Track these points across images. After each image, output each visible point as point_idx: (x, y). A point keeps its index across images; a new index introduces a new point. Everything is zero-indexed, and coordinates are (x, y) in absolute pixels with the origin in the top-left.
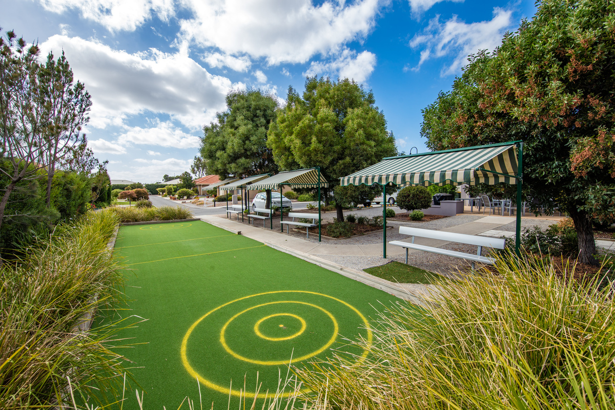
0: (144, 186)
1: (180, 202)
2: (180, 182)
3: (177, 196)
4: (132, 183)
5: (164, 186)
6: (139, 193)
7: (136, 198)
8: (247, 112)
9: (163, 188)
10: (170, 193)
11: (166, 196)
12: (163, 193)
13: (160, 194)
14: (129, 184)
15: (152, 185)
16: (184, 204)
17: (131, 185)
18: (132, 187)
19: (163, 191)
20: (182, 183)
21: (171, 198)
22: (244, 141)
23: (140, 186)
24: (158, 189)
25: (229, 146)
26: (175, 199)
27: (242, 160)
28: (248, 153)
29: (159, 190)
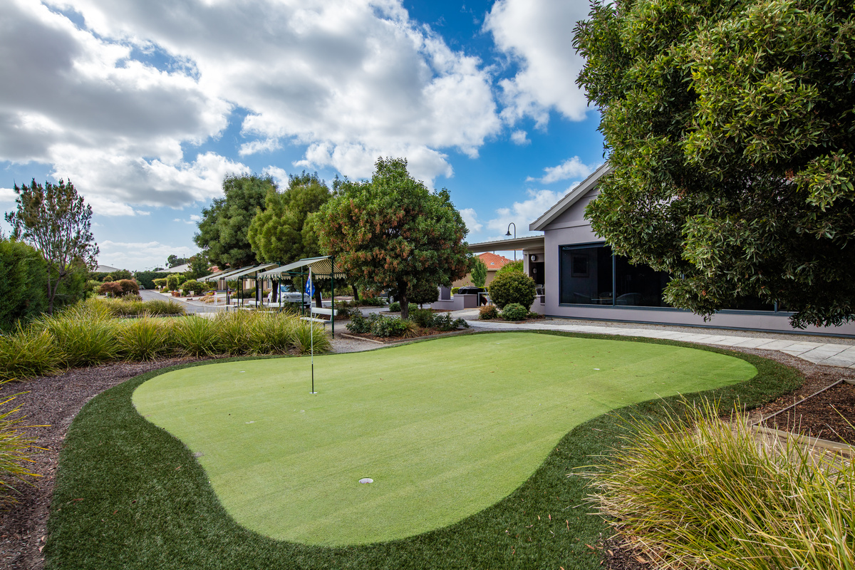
0: (133, 274)
1: (184, 299)
2: (188, 269)
3: (181, 291)
4: (115, 271)
5: (165, 275)
6: (125, 286)
7: (121, 292)
8: (240, 201)
9: (164, 279)
10: (173, 286)
11: (167, 291)
12: (162, 287)
13: (158, 289)
14: (110, 271)
15: (147, 273)
16: (190, 302)
17: (113, 273)
18: (114, 277)
19: (163, 284)
20: (192, 271)
21: (173, 294)
22: (236, 232)
23: (126, 275)
24: (154, 281)
25: (222, 235)
26: (178, 295)
27: (234, 251)
28: (241, 244)
29: (157, 282)
